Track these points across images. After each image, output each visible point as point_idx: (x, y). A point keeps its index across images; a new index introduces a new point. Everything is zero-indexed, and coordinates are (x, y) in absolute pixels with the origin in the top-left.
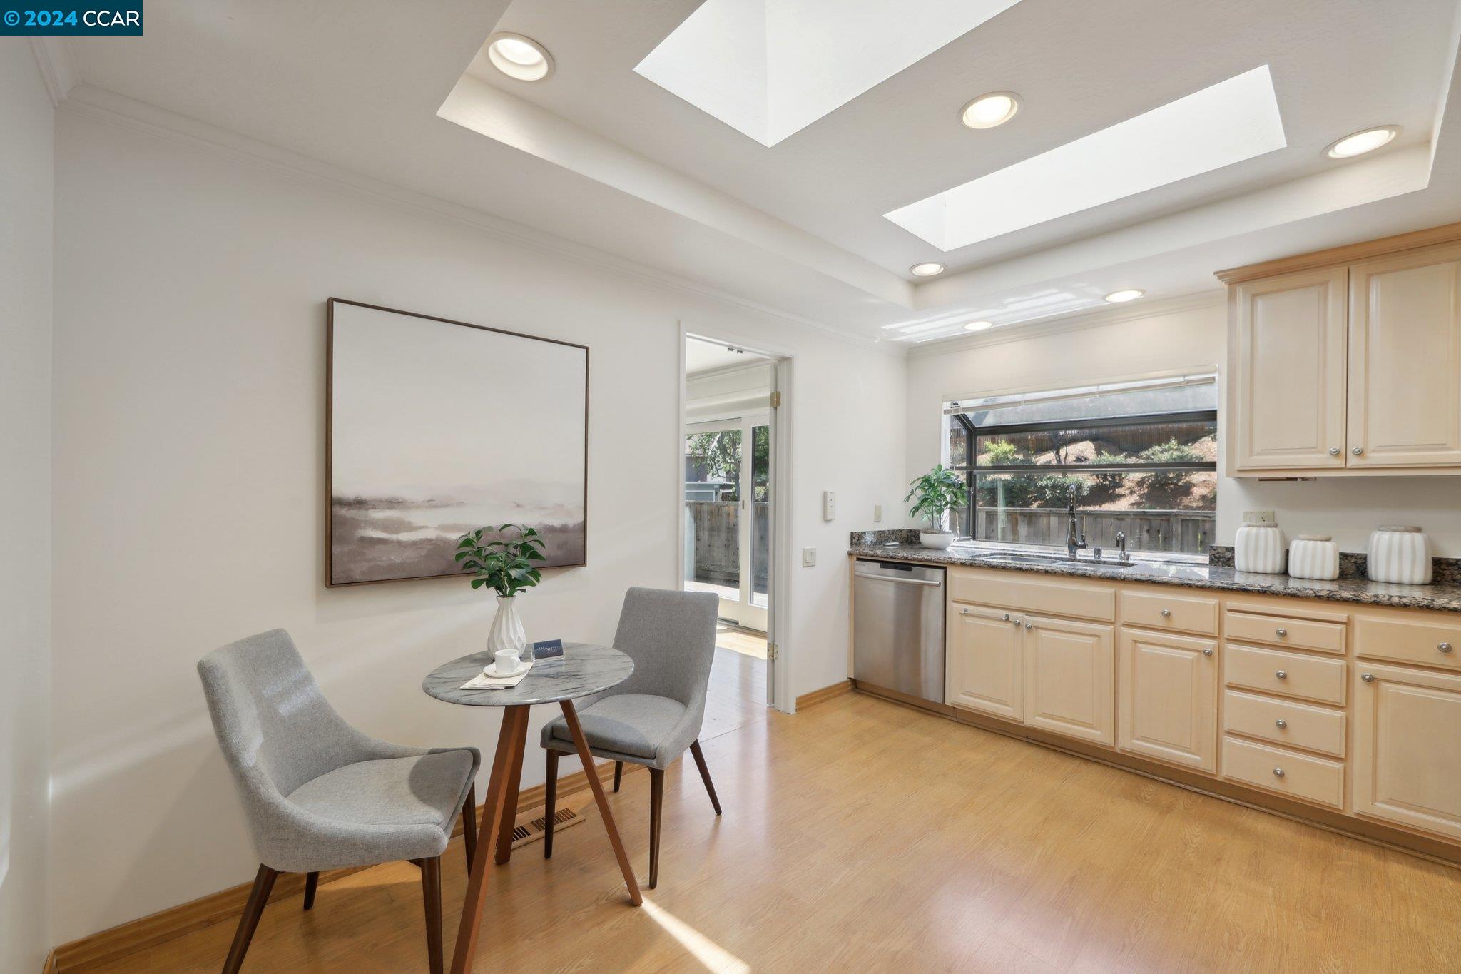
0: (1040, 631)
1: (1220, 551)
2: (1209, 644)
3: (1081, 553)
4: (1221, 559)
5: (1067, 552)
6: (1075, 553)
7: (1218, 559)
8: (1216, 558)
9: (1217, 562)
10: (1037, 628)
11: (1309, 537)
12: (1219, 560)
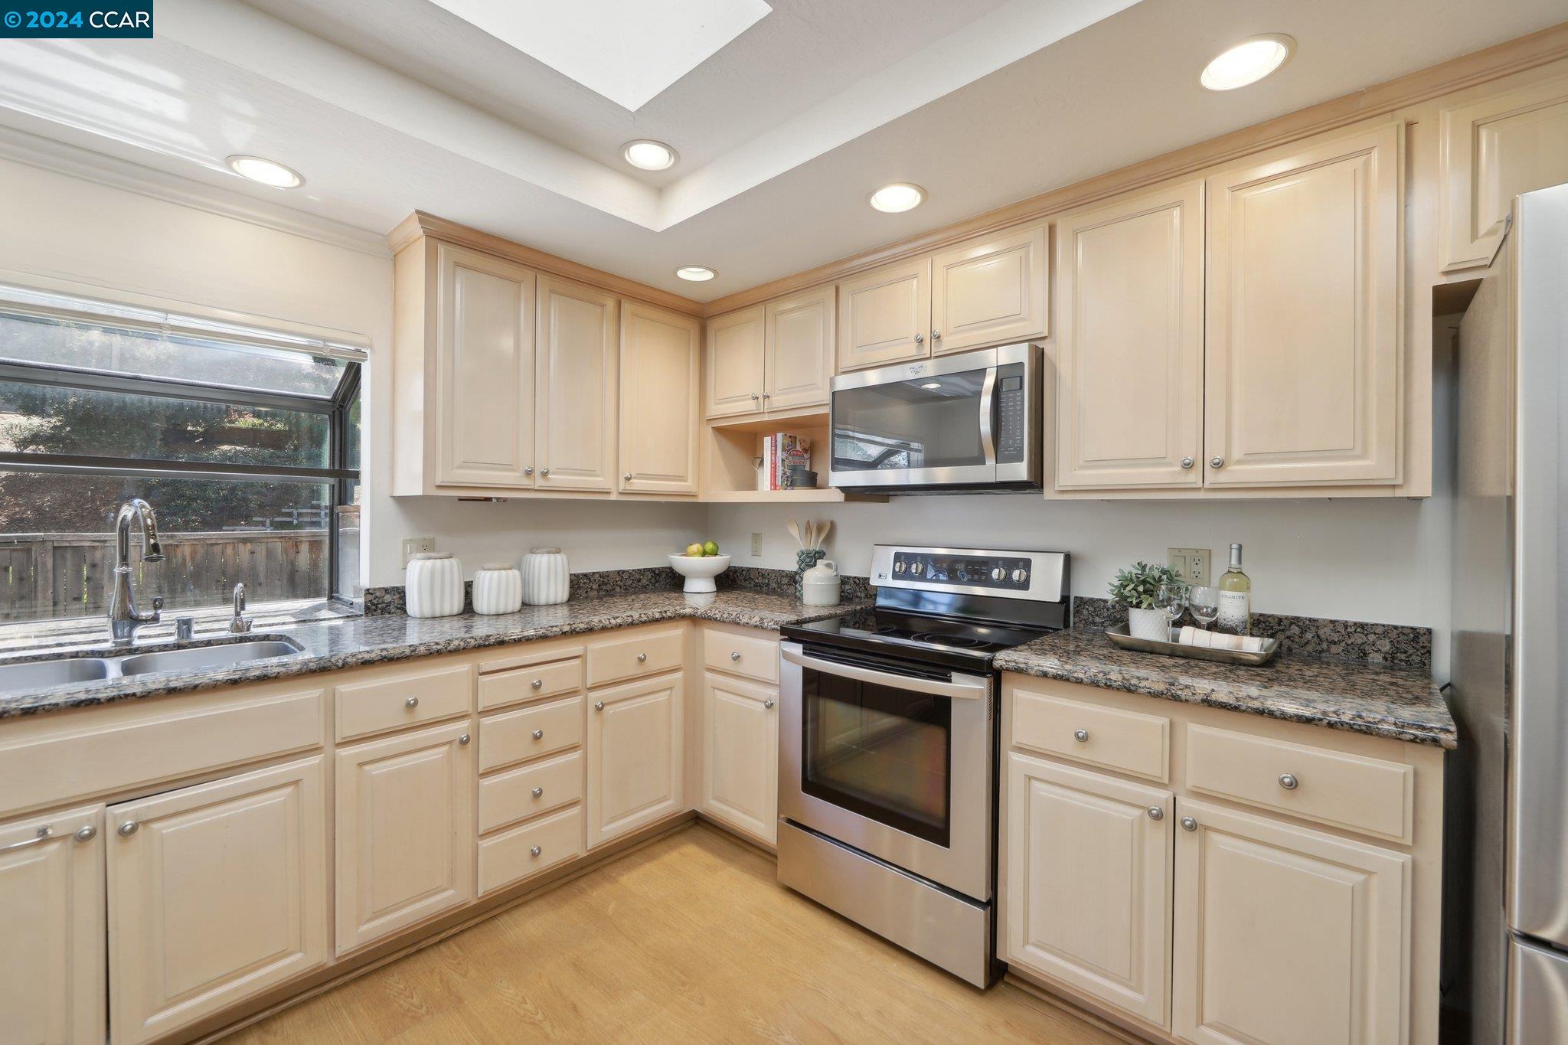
0: (155, 826)
1: (378, 594)
2: (461, 728)
3: (143, 635)
4: (380, 606)
5: (109, 635)
6: (130, 635)
7: (376, 605)
8: (373, 604)
9: (375, 610)
10: (146, 823)
11: (498, 566)
12: (377, 607)
